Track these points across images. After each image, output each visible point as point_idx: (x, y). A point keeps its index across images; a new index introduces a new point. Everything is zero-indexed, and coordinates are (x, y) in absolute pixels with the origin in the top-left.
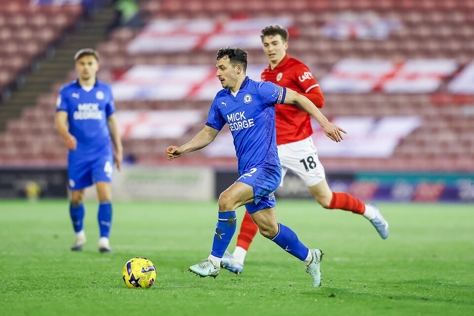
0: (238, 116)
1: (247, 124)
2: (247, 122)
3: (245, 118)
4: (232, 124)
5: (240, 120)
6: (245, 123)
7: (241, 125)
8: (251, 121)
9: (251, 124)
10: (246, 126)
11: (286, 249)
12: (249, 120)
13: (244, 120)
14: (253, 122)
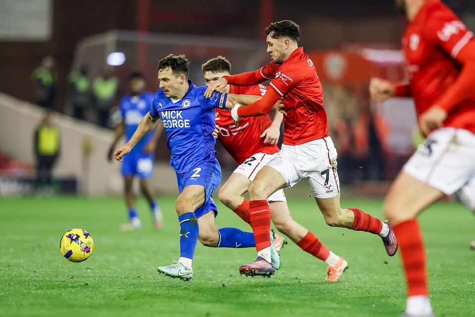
0: (174, 115)
1: (183, 124)
2: (182, 121)
3: (181, 118)
4: (166, 121)
5: (176, 119)
6: (181, 122)
7: (176, 124)
8: (187, 122)
9: (187, 125)
10: (181, 125)
11: (237, 246)
12: (185, 121)
13: (180, 119)
14: (188, 124)
